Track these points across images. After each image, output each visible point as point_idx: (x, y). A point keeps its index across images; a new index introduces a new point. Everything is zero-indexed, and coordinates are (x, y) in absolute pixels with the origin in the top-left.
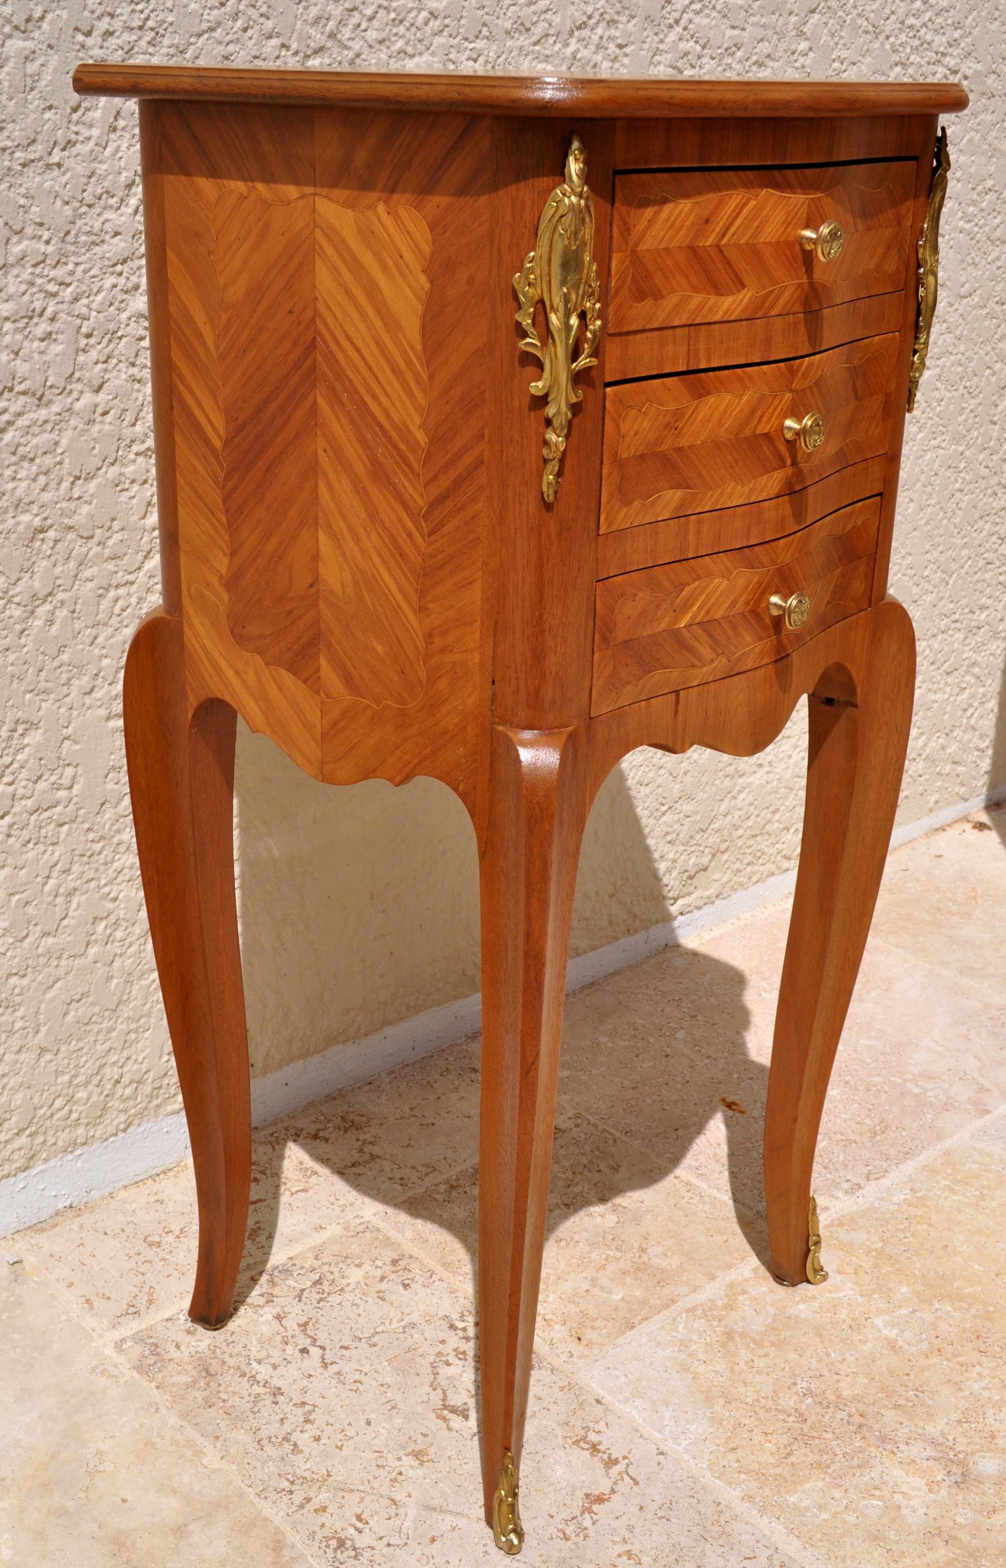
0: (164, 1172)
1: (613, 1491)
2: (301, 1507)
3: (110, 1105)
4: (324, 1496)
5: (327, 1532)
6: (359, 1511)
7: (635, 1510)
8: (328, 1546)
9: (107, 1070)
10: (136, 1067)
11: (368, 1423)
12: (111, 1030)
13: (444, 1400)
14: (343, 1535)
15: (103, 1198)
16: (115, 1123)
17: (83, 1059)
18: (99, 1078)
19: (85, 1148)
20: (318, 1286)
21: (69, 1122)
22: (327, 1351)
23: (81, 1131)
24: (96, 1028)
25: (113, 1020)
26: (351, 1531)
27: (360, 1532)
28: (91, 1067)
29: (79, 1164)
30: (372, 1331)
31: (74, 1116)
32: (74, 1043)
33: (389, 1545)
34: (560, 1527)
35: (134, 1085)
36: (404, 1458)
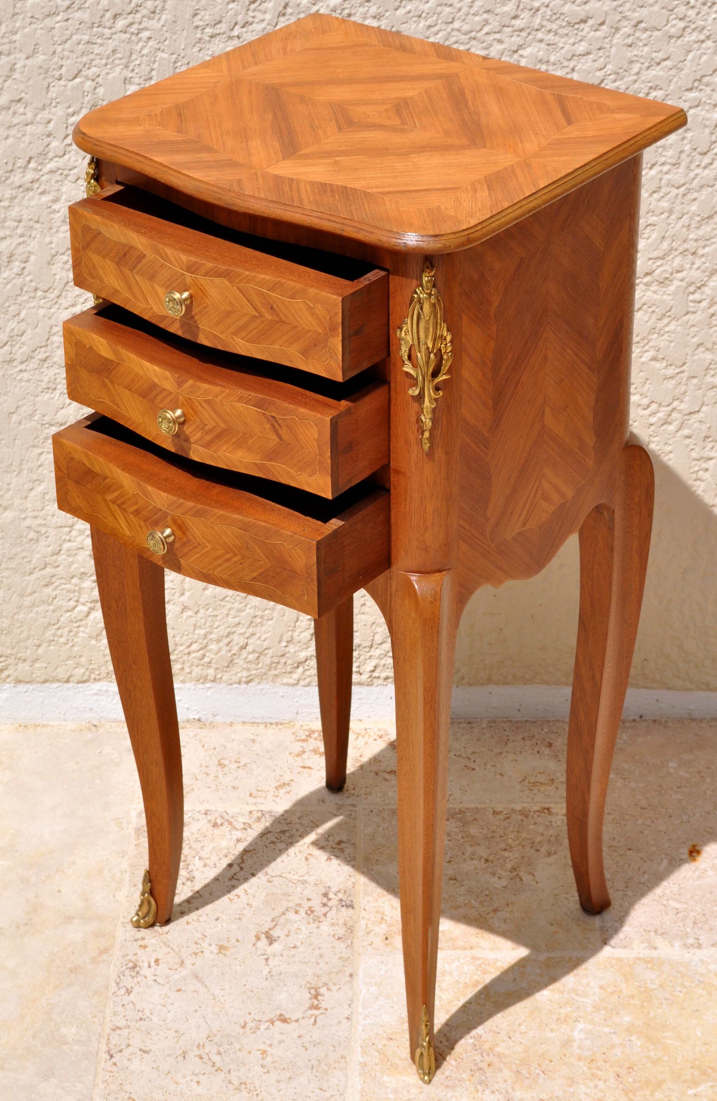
0: (277, 724)
1: (297, 1021)
2: (136, 940)
3: (236, 661)
4: (153, 941)
5: (133, 958)
6: (160, 957)
7: (296, 1035)
8: (126, 965)
9: (235, 637)
10: (258, 642)
11: (217, 919)
12: (240, 610)
13: (270, 929)
14: (138, 964)
15: (225, 723)
16: (239, 675)
17: (217, 624)
18: (228, 640)
19: (214, 684)
20: (281, 835)
21: (202, 662)
22: (242, 872)
23: (211, 672)
24: (229, 605)
25: (243, 604)
26: (146, 964)
27: (149, 967)
28: (222, 630)
29: (209, 693)
30: (278, 874)
31: (206, 660)
32: (210, 610)
33: (155, 981)
34: (247, 1020)
35: (257, 655)
36: (213, 946)
